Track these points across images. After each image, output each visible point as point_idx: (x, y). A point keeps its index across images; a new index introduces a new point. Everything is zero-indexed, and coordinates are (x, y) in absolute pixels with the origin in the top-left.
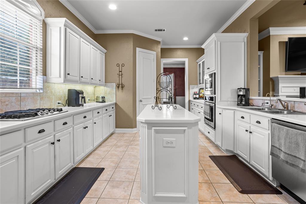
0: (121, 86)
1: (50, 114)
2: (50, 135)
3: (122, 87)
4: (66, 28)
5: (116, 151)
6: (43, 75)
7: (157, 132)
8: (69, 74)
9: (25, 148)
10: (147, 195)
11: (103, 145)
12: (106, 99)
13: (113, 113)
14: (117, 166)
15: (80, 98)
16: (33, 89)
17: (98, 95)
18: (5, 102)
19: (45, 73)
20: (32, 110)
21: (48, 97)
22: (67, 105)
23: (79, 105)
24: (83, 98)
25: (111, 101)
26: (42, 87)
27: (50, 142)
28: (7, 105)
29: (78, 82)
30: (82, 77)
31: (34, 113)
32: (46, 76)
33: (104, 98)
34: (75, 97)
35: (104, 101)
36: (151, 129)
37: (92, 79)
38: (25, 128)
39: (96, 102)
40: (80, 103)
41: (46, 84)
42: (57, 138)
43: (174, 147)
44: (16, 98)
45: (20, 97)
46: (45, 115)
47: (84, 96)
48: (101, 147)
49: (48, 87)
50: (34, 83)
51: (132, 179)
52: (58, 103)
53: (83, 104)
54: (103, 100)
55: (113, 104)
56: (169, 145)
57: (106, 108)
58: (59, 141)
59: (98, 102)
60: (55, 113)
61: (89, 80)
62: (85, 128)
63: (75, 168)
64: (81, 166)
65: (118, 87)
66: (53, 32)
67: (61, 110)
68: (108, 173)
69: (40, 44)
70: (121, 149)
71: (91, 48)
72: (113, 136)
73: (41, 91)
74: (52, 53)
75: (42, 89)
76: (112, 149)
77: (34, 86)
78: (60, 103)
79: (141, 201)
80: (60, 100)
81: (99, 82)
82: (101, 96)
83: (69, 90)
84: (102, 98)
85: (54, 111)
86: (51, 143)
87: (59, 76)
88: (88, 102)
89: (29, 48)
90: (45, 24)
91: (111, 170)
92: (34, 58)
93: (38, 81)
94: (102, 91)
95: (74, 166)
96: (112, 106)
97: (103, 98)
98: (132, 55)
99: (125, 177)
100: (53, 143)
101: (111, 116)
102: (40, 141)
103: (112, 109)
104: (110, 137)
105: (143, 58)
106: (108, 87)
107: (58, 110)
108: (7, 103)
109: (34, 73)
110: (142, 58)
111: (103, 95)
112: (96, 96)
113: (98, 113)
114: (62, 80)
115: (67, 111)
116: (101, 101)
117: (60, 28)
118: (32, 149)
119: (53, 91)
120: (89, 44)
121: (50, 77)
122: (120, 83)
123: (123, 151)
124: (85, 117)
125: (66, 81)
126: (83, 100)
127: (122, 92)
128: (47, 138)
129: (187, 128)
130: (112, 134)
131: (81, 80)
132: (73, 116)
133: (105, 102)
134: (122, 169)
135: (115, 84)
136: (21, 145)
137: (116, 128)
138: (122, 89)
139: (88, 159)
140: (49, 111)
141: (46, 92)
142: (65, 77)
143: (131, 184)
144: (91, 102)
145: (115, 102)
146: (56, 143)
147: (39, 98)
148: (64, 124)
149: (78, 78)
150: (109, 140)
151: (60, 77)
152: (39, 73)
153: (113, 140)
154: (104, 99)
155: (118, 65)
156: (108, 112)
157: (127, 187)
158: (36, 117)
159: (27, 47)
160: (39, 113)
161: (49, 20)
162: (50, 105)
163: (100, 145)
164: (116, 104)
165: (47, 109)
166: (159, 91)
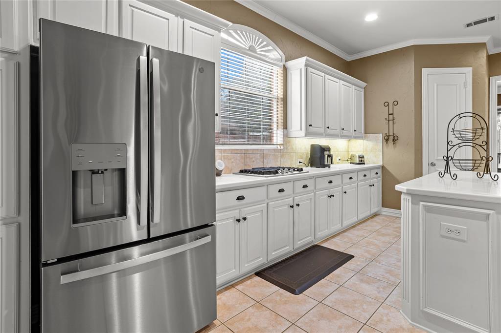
0: (391, 139)
1: (289, 173)
2: (289, 197)
3: (394, 140)
4: (307, 69)
5: (376, 240)
6: (284, 129)
7: (428, 210)
8: (311, 125)
9: (268, 204)
10: (410, 303)
11: (358, 227)
12: (366, 160)
13: (378, 182)
14: (374, 259)
15: (326, 157)
16: (273, 144)
17: (354, 153)
18: (252, 158)
19: (285, 127)
20: (273, 168)
21: (288, 155)
22: (310, 165)
23: (324, 166)
24: (330, 156)
25: (374, 163)
26: (283, 143)
27: (289, 204)
28: (253, 161)
29: (323, 135)
30: (328, 128)
31: (274, 171)
32: (286, 129)
33: (363, 157)
34: (319, 155)
35: (362, 163)
36: (419, 204)
37: (343, 129)
38: (268, 184)
39: (351, 163)
40: (326, 163)
41: (286, 139)
42: (296, 202)
43: (464, 241)
44: (260, 155)
45: (263, 154)
46: (285, 174)
47: (331, 154)
48: (354, 230)
49: (289, 142)
50: (275, 138)
51: (394, 282)
52: (300, 162)
53: (330, 165)
54: (361, 161)
55: (377, 168)
56: (453, 235)
57: (365, 173)
58: (298, 205)
59: (353, 163)
60: (295, 172)
61: (338, 132)
62: (330, 197)
63: (317, 245)
64: (325, 245)
65: (387, 140)
66: (293, 76)
67: (302, 170)
68: (359, 263)
69: (280, 94)
70: (387, 239)
71: (341, 84)
72: (377, 219)
73: (282, 147)
74: (293, 101)
75: (282, 145)
76: (371, 236)
77: (275, 142)
78: (301, 162)
79: (402, 312)
80: (302, 159)
81: (354, 134)
82: (357, 155)
83: (313, 146)
84: (359, 157)
85: (294, 170)
86: (291, 207)
87: (299, 129)
88: (338, 163)
89: (271, 100)
90: (285, 69)
91: (363, 261)
92: (275, 110)
93: (279, 135)
94: (359, 146)
95: (316, 244)
96: (376, 171)
97: (361, 157)
98: (414, 84)
99: (382, 275)
100: (292, 207)
101: (373, 185)
102: (280, 201)
103: (376, 176)
104: (371, 219)
105: (437, 85)
106: (370, 140)
107: (298, 170)
108: (254, 159)
109: (275, 126)
110: (435, 85)
111: (361, 154)
112: (351, 153)
113: (351, 178)
114: (303, 133)
115: (308, 172)
116: (358, 162)
117: (301, 70)
118: (273, 208)
119: (294, 147)
120: (338, 80)
121: (290, 130)
122: (391, 133)
123: (389, 242)
124: (330, 182)
125: (308, 134)
126: (329, 159)
127: (395, 147)
128: (286, 200)
129: (493, 211)
130: (375, 215)
131: (327, 132)
132: (315, 178)
133: (364, 164)
134: (380, 265)
135: (381, 135)
136: (264, 200)
137: (383, 207)
138: (394, 143)
139: (334, 240)
140: (289, 170)
141: (287, 148)
142: (307, 129)
143: (391, 287)
144: (342, 163)
145: (382, 164)
146: (295, 207)
147: (280, 155)
148: (304, 187)
149: (322, 130)
150: (368, 223)
151: (301, 129)
152: (280, 126)
153: (375, 224)
154: (363, 159)
155: (386, 104)
156: (368, 179)
157: (383, 288)
158: (276, 175)
159: (269, 100)
160: (279, 171)
161: (290, 64)
162: (291, 164)
163: (353, 227)
164: (383, 167)
165: (287, 168)
166: (454, 146)
